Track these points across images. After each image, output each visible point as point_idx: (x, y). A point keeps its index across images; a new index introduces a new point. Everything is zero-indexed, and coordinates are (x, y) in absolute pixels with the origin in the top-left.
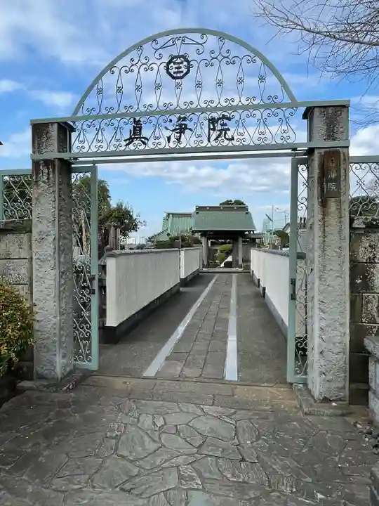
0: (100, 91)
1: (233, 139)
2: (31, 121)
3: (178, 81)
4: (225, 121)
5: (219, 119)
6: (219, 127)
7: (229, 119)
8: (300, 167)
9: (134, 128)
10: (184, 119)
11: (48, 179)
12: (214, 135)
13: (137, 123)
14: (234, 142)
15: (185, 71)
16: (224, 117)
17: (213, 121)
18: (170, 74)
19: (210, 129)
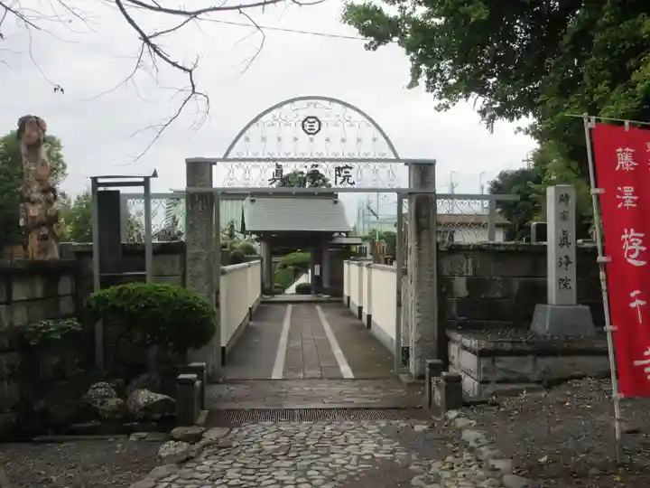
0: (247, 139)
1: (354, 183)
2: (187, 160)
3: (311, 136)
4: (348, 170)
5: (344, 168)
6: (343, 174)
7: (351, 168)
8: (404, 200)
9: (277, 171)
10: (317, 166)
11: (203, 209)
12: (339, 179)
13: (278, 166)
14: (355, 186)
15: (317, 129)
16: (347, 167)
17: (338, 169)
18: (305, 131)
19: (336, 175)
